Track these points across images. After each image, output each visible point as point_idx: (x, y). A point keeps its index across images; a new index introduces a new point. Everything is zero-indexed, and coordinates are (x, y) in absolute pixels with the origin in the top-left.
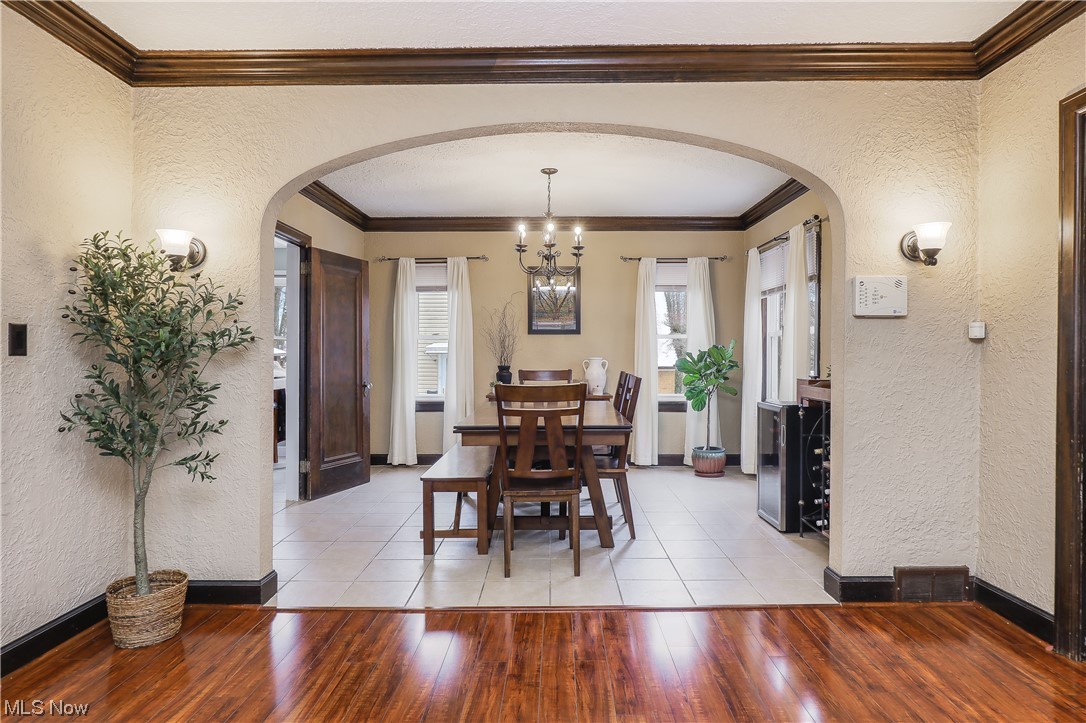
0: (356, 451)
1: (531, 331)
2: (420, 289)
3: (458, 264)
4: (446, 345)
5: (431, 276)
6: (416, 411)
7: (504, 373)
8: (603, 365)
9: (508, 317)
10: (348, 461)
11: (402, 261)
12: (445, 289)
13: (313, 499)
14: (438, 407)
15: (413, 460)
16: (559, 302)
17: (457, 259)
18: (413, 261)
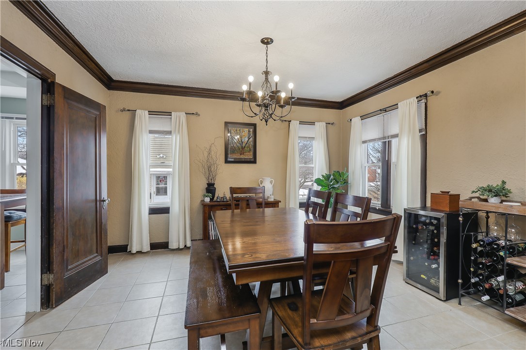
0: (97, 252)
1: (227, 162)
2: (151, 132)
3: (179, 117)
4: (171, 170)
5: (160, 124)
6: (149, 214)
7: (210, 189)
8: (271, 182)
9: (213, 153)
10: (90, 263)
11: (138, 112)
12: (170, 133)
13: (56, 307)
14: (165, 211)
15: (146, 248)
16: (244, 145)
17: (178, 114)
18: (147, 112)
